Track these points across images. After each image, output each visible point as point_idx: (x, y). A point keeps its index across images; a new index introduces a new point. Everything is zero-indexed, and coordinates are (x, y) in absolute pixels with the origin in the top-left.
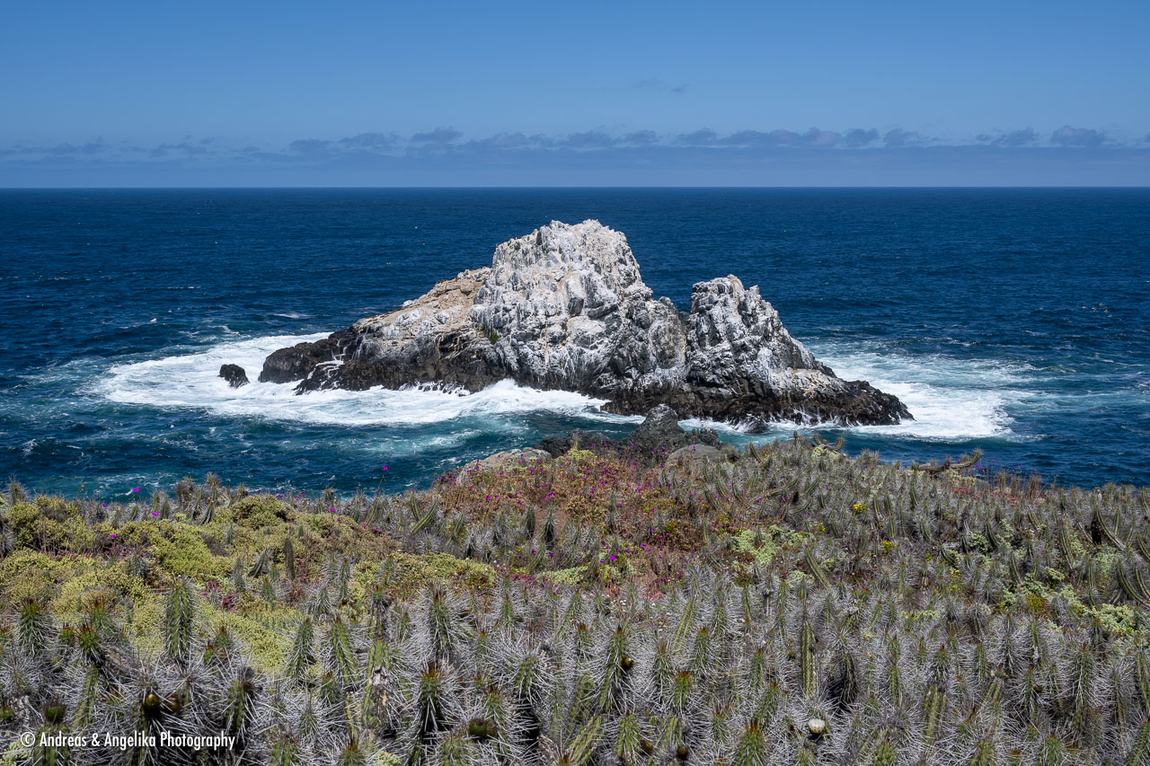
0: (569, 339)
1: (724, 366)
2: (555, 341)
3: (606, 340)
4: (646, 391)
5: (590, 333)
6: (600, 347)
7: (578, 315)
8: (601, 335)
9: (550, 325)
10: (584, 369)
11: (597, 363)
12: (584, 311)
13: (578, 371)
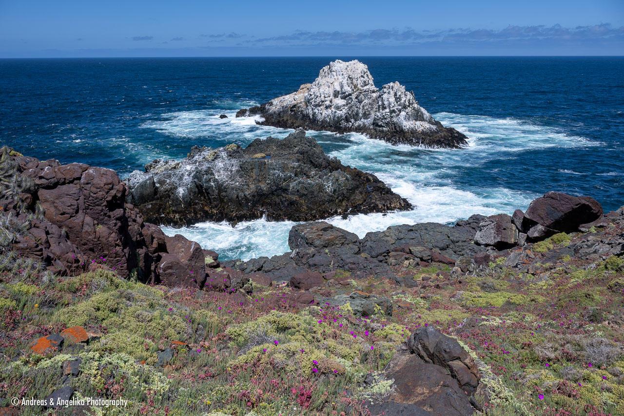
0: (333, 107)
1: (386, 119)
2: (327, 107)
3: (346, 108)
4: (356, 128)
5: (340, 105)
6: (343, 110)
7: (337, 97)
8: (344, 105)
9: (325, 101)
10: (336, 119)
11: (341, 116)
12: (340, 95)
13: (333, 119)
